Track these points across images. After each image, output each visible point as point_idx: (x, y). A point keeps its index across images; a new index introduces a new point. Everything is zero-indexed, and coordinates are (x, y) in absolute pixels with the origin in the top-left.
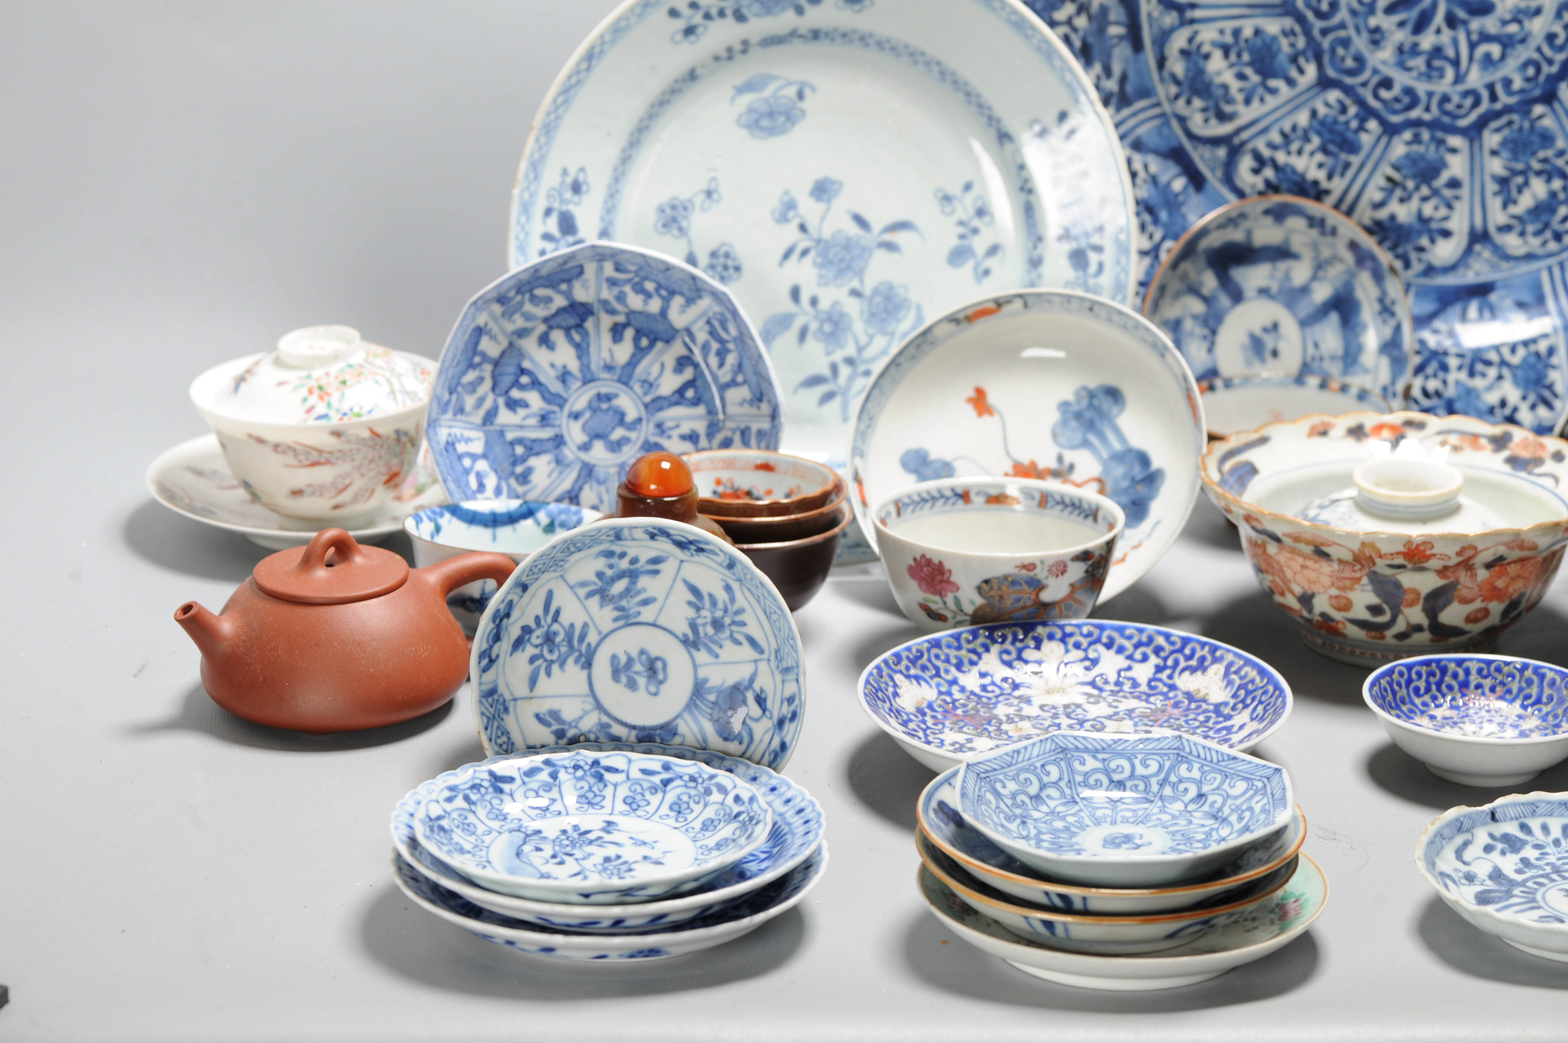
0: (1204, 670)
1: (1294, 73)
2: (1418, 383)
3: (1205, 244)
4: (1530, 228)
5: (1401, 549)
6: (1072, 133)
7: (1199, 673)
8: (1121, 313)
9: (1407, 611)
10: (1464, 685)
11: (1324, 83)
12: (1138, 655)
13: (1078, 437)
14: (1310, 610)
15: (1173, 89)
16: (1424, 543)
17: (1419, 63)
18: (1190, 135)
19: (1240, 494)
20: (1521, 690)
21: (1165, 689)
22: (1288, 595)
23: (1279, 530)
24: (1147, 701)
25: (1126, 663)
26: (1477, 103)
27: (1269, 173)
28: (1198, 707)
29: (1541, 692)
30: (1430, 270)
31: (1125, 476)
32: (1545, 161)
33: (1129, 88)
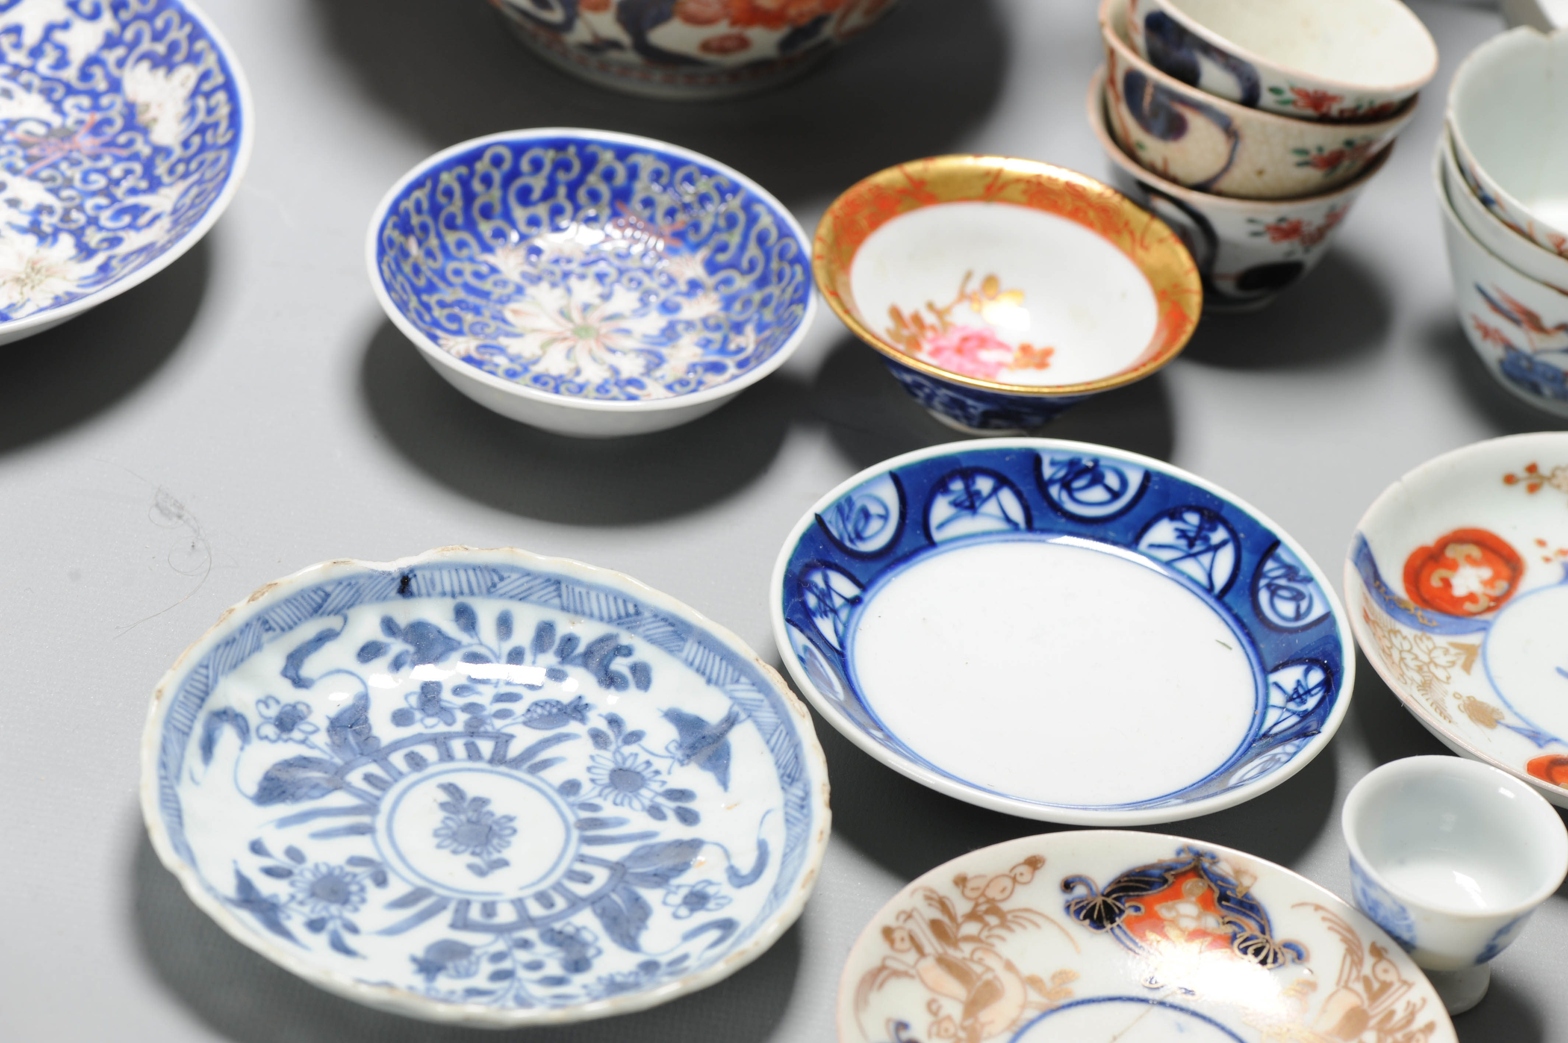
0: (171, 67)
7: (161, 72)
9: (590, 16)
10: (622, 196)
12: (88, 6)
20: (715, 229)
21: (101, 87)
24: (58, 107)
28: (130, 143)
29: (743, 247)
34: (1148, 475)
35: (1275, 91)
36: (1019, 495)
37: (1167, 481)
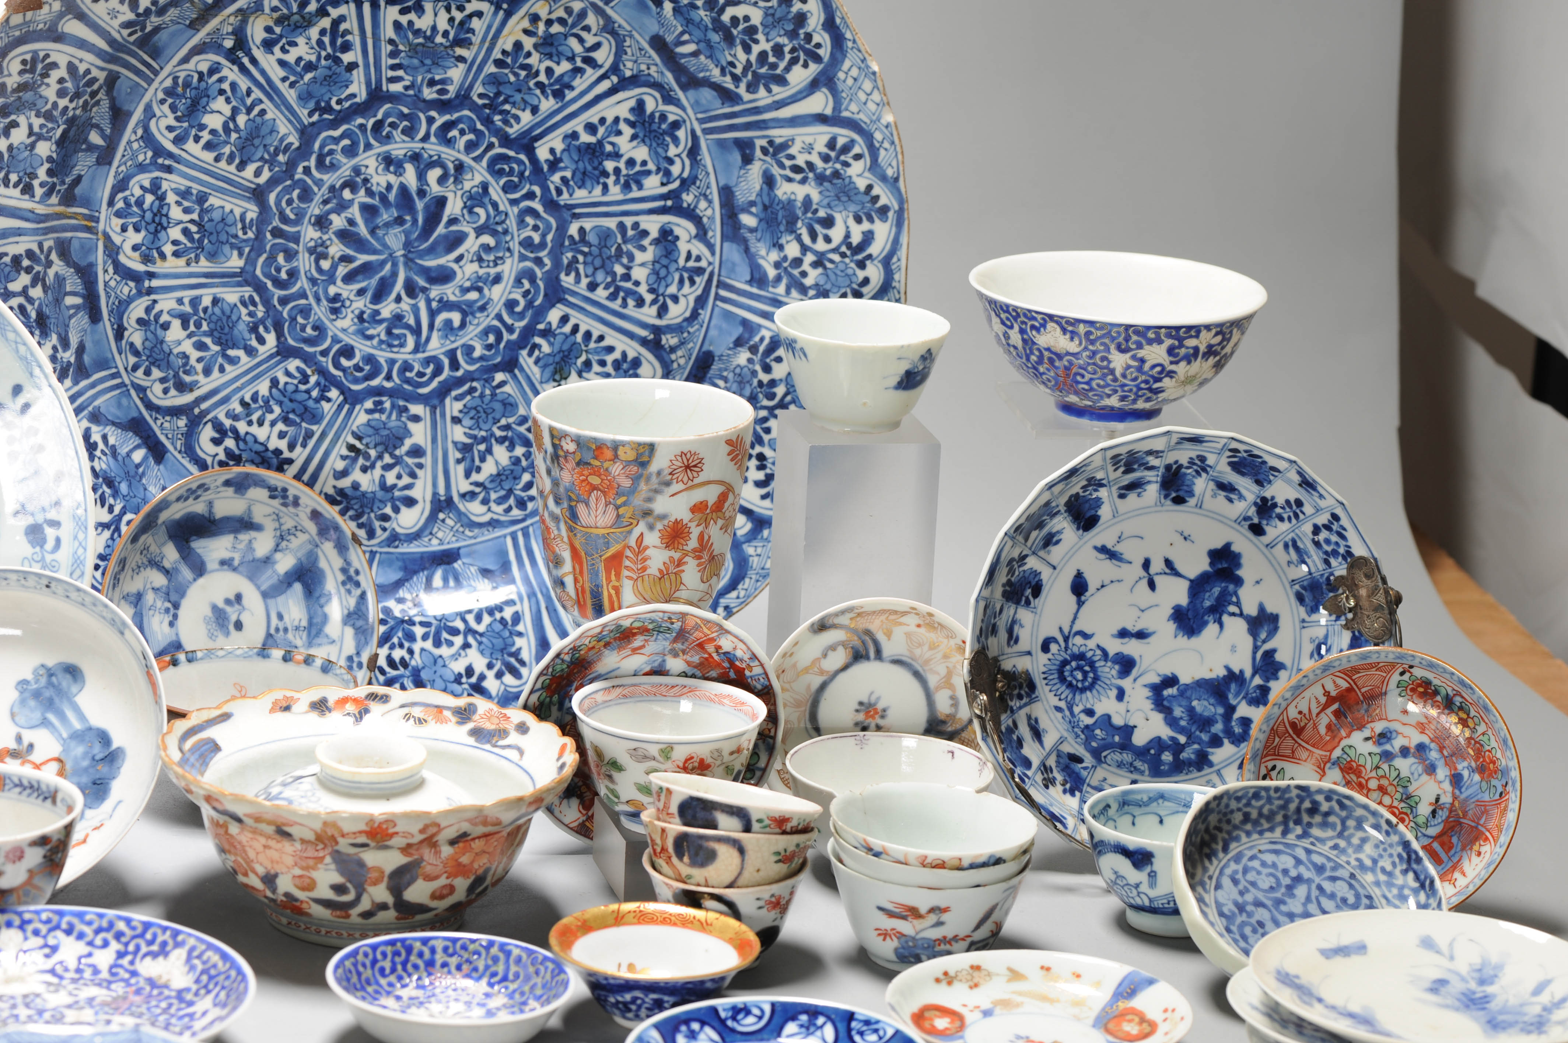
0: (166, 955)
1: (254, 343)
2: (383, 652)
3: (164, 516)
4: (493, 496)
5: (363, 827)
6: (26, 407)
7: (161, 959)
8: (79, 590)
9: (371, 889)
10: (430, 964)
11: (284, 352)
12: (98, 941)
13: (37, 716)
14: (274, 891)
15: (132, 360)
16: (387, 821)
17: (380, 330)
18: (150, 406)
19: (202, 774)
20: (487, 967)
21: (127, 976)
22: (251, 875)
23: (240, 810)
24: (108, 988)
25: (87, 949)
26: (438, 371)
27: (230, 443)
28: (161, 994)
29: (507, 969)
30: (394, 538)
31: (86, 754)
32: (507, 427)
33: (86, 359)
34: (773, 1005)
35: (759, 821)
36: (713, 1028)
37: (784, 1005)
